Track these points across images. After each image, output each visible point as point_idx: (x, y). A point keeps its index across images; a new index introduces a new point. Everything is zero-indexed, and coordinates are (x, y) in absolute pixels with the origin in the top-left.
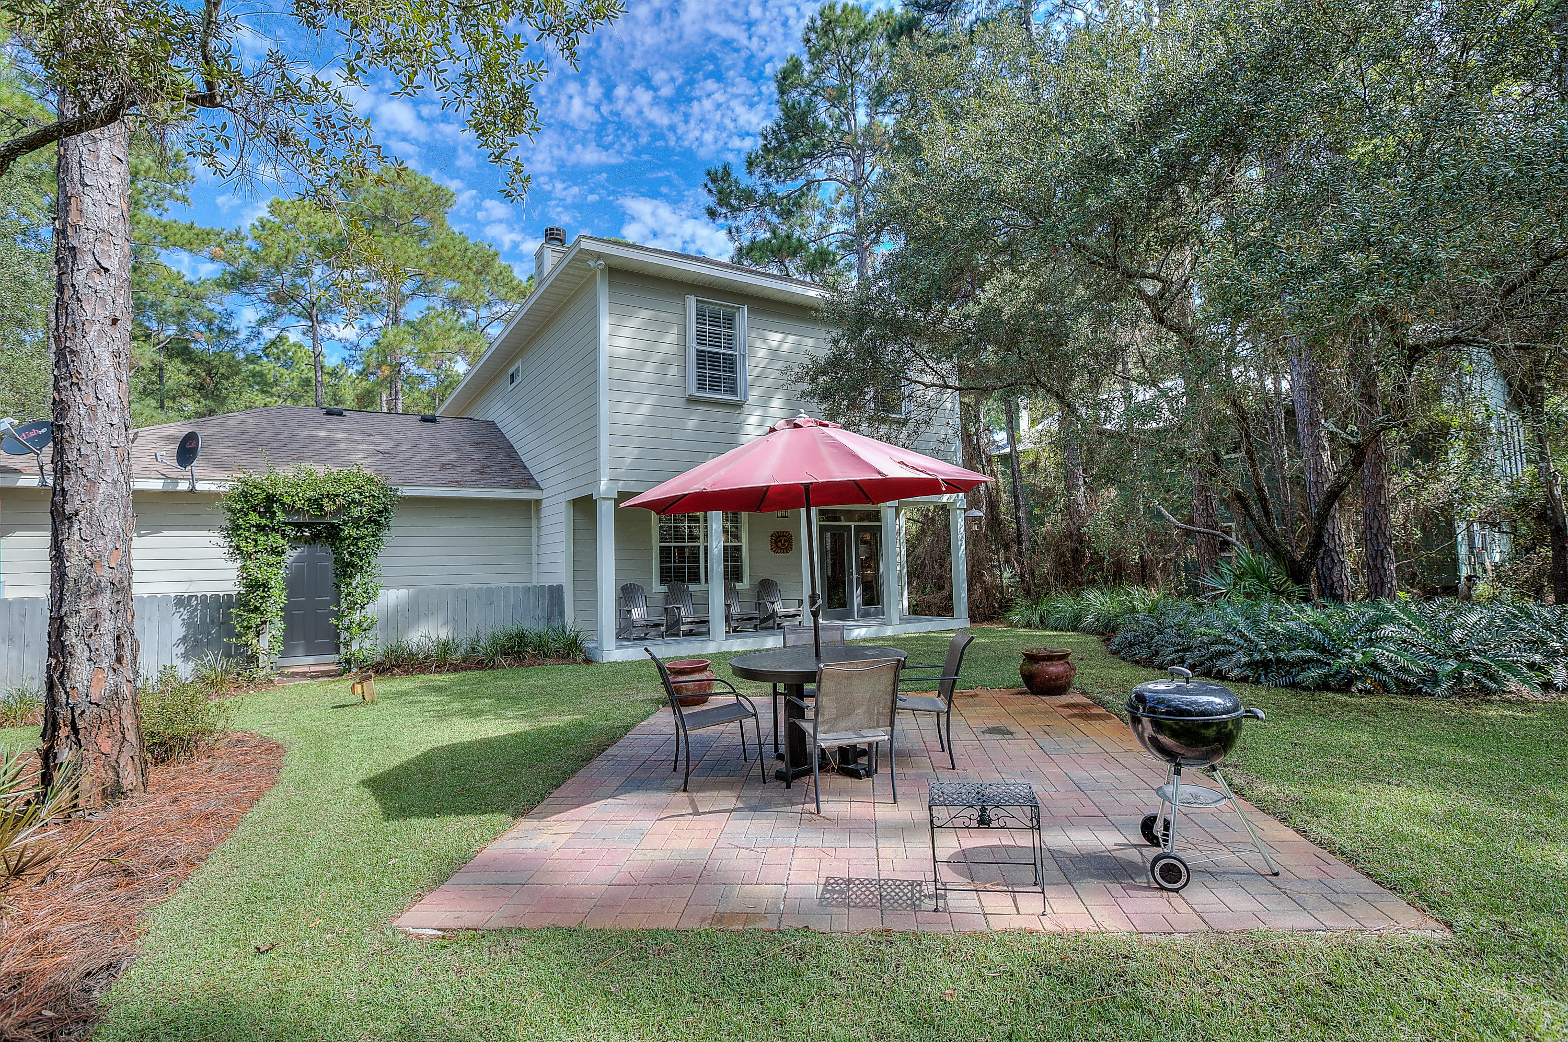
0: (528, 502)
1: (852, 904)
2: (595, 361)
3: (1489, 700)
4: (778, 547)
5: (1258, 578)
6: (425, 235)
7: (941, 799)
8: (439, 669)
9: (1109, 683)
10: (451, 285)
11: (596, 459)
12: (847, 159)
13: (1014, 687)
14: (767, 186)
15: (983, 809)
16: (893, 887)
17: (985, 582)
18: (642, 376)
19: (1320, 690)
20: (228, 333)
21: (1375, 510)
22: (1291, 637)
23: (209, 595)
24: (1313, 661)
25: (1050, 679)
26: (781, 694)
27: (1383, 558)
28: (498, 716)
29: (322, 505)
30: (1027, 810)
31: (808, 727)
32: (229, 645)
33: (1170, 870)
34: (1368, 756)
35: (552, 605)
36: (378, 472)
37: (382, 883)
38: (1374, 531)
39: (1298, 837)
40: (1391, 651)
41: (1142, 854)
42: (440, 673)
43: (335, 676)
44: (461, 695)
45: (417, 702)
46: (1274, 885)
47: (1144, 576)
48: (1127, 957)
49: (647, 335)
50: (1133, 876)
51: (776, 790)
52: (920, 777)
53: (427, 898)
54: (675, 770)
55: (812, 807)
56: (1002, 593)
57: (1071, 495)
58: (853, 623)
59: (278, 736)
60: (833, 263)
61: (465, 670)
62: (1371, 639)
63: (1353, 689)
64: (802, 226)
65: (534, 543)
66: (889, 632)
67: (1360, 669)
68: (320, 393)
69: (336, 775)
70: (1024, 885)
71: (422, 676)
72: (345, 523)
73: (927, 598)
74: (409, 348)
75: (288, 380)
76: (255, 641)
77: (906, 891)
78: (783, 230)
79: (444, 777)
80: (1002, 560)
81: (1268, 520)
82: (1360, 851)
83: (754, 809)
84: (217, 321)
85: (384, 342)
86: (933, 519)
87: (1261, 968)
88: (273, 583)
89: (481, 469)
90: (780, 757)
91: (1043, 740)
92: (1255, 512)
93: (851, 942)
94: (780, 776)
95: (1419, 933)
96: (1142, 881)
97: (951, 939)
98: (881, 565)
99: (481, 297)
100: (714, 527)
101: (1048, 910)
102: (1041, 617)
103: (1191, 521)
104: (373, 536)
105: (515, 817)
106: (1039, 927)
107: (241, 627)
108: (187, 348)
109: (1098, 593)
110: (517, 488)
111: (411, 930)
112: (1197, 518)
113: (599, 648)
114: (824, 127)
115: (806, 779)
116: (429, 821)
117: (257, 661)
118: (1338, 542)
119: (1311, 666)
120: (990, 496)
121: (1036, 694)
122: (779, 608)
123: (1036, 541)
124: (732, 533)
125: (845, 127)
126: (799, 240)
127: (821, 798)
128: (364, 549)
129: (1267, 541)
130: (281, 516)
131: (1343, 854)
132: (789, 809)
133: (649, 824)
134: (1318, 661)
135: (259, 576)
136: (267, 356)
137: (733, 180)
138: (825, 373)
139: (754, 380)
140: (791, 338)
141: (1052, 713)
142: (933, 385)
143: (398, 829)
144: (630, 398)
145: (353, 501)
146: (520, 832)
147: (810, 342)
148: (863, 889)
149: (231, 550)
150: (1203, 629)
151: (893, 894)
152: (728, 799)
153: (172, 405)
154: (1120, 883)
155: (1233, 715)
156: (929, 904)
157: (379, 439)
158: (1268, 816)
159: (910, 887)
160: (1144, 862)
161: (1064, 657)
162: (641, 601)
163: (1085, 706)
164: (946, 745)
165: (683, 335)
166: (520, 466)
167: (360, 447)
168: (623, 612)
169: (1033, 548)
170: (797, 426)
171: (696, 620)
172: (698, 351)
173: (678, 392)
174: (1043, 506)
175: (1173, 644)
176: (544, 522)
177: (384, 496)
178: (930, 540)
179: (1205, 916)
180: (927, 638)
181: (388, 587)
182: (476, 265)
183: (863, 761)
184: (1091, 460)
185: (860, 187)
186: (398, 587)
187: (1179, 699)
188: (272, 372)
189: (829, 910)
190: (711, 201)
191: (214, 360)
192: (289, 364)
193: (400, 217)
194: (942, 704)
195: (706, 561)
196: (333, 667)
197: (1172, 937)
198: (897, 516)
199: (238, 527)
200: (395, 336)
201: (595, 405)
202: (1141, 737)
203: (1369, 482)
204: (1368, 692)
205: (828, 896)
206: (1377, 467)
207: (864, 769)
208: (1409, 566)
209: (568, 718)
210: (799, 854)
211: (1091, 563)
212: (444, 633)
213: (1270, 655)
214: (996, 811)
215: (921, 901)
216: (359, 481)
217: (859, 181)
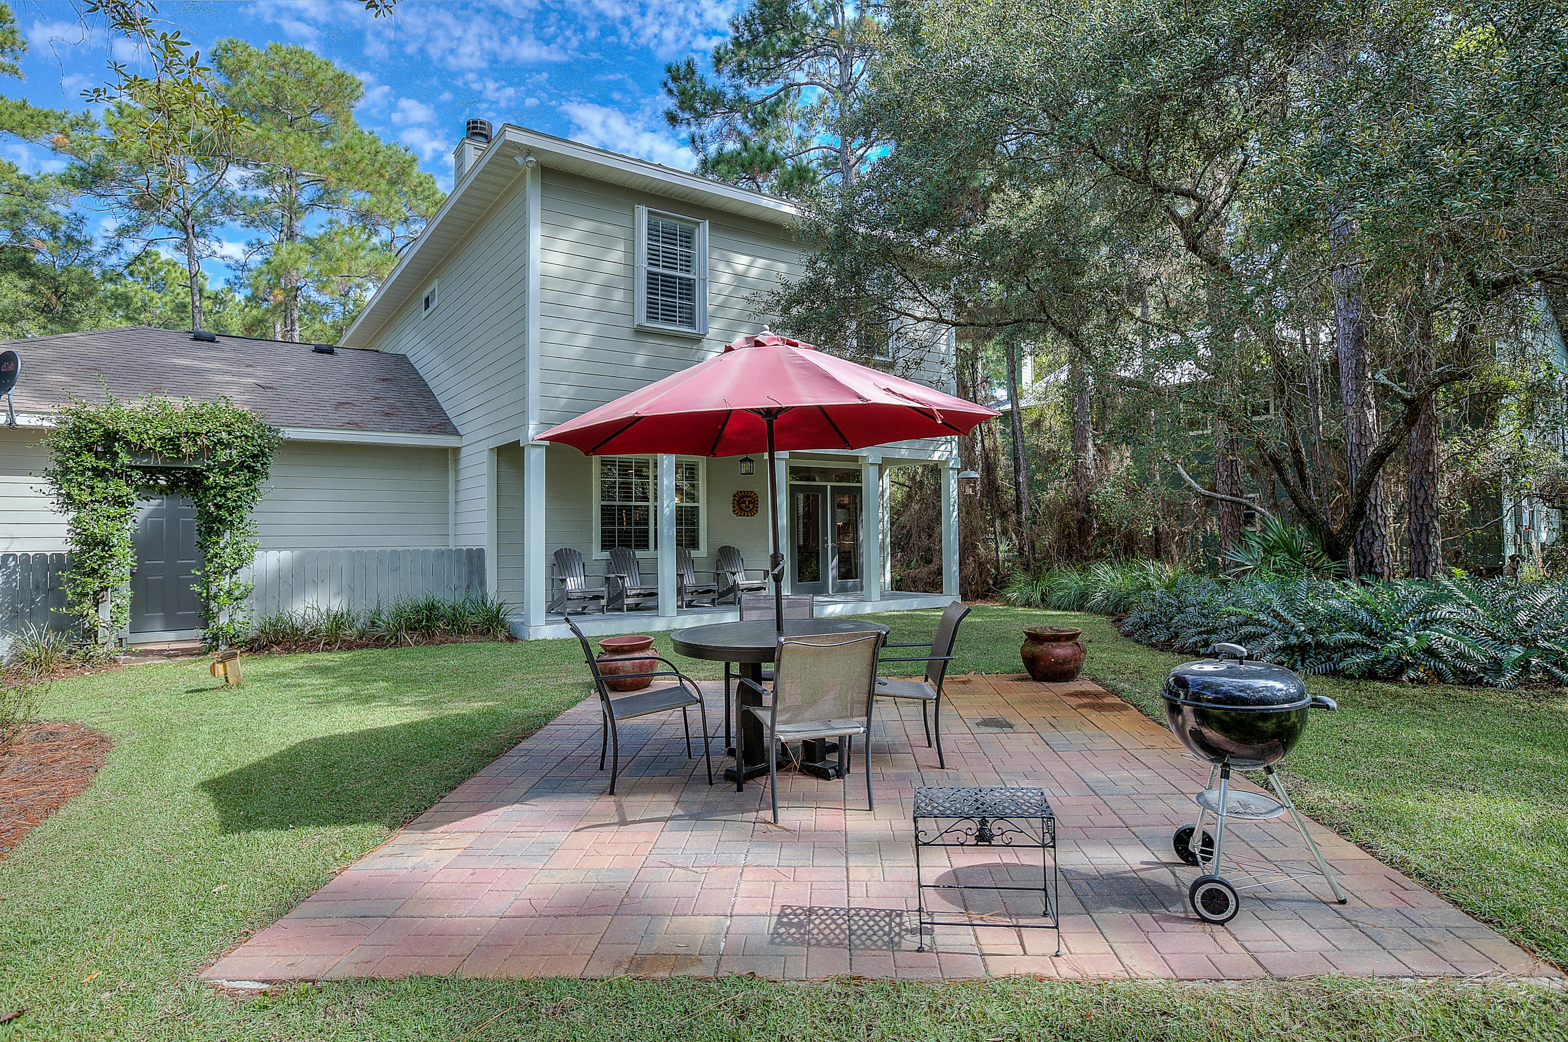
0: (444, 451)
1: (813, 942)
2: (523, 281)
3: (1560, 692)
4: (741, 509)
5: (1290, 553)
6: (327, 133)
7: (929, 808)
8: (329, 646)
9: (1123, 668)
10: (361, 196)
11: (524, 399)
12: (833, 60)
13: (1013, 671)
14: (737, 88)
15: (983, 821)
16: (866, 918)
17: (978, 555)
18: (583, 301)
19: (1366, 679)
20: (79, 243)
21: (1422, 478)
22: (1333, 618)
23: (31, 554)
24: (1358, 645)
25: (1056, 663)
26: (735, 676)
27: (1428, 533)
28: (392, 702)
29: (179, 445)
30: (1037, 823)
31: (764, 715)
32: (58, 616)
33: (1214, 898)
34: (1432, 755)
35: (470, 573)
36: (254, 408)
37: (196, 917)
38: (1420, 502)
39: (1363, 855)
40: (1449, 635)
41: (1175, 875)
42: (329, 651)
43: (199, 654)
44: (352, 678)
45: (295, 686)
46: (1343, 917)
47: (1158, 549)
48: (1165, 1013)
49: (588, 251)
50: (1166, 903)
51: (724, 793)
52: (902, 778)
53: (258, 937)
54: (602, 768)
55: (768, 815)
56: (997, 568)
57: (1079, 457)
58: (826, 599)
59: (106, 726)
60: (813, 182)
61: (361, 648)
62: (1425, 621)
63: (1404, 678)
64: (778, 139)
65: (451, 499)
66: (868, 609)
67: (1412, 655)
68: (198, 321)
69: (170, 775)
70: (1030, 915)
71: (307, 656)
72: (210, 469)
73: (913, 573)
74: (307, 269)
75: (160, 304)
76: (92, 611)
77: (882, 924)
78: (755, 142)
79: (310, 777)
80: (999, 529)
81: (1304, 487)
82: (1442, 872)
83: (696, 817)
84: (63, 228)
85: (276, 260)
86: (921, 482)
87: (1338, 1029)
88: (115, 540)
89: (387, 410)
90: (731, 752)
91: (1049, 734)
92: (1290, 477)
93: (809, 995)
94: (730, 776)
95: (1533, 982)
96: (1177, 910)
97: (939, 989)
98: (861, 534)
99: (396, 212)
100: (666, 482)
101: (1063, 950)
102: (1043, 594)
103: (1213, 488)
104: (247, 485)
105: (391, 828)
106: (1052, 973)
107: (74, 594)
108: (24, 259)
109: (1107, 568)
110: (430, 432)
111: (225, 983)
112: (1220, 486)
113: (526, 624)
114: (806, 19)
115: (762, 780)
116: (279, 833)
117: (96, 636)
118: (1380, 513)
119: (1355, 650)
120: (987, 457)
121: (1039, 680)
122: (741, 580)
123: (1037, 510)
124: (687, 492)
125: (831, 21)
126: (773, 153)
127: (779, 804)
128: (235, 501)
129: (1301, 510)
130: (125, 458)
131: (1420, 875)
132: (739, 817)
133: (562, 837)
134: (1364, 645)
135: (96, 531)
136: (131, 274)
137: (697, 79)
138: (800, 302)
139: (716, 310)
140: (761, 262)
141: (1058, 702)
142: (925, 319)
143: (237, 844)
144: (566, 326)
145: (220, 442)
146: (395, 848)
147: (782, 267)
148: (828, 922)
149: (61, 499)
150: (1231, 608)
151: (866, 927)
152: (664, 804)
153: (9, 330)
154: (1151, 913)
155: (1298, 703)
156: (911, 942)
157: (260, 371)
158: (1323, 828)
159: (887, 919)
160: (1178, 885)
161: (1072, 637)
162: (578, 569)
163: (1096, 695)
164: (933, 738)
165: (631, 252)
166: (436, 408)
167: (236, 379)
168: (556, 580)
169: (1034, 516)
170: (758, 344)
171: (642, 592)
172: (649, 273)
173: (624, 321)
174: (1046, 470)
175: (1196, 625)
176: (464, 474)
177: (261, 437)
178: (917, 507)
179: (1260, 957)
180: (912, 617)
181: (266, 549)
182: (389, 172)
183: (833, 758)
184: (1102, 417)
185: (846, 94)
186: (279, 549)
187: (1230, 684)
188: (139, 295)
189: (784, 949)
190: (670, 103)
191: (60, 275)
192: (160, 286)
193: (294, 108)
194: (930, 689)
195: (656, 524)
196: (197, 645)
197: (1221, 985)
198: (881, 476)
199: (68, 470)
200: (289, 254)
201: (523, 333)
202: (1180, 730)
203: (1419, 447)
204: (1421, 681)
205: (782, 930)
206: (1426, 428)
207: (834, 768)
208: (1453, 543)
209: (477, 705)
210: (749, 875)
211: (1099, 535)
212: (337, 605)
213: (1309, 638)
214: (1000, 823)
215: (901, 937)
216: (226, 417)
217: (846, 86)
